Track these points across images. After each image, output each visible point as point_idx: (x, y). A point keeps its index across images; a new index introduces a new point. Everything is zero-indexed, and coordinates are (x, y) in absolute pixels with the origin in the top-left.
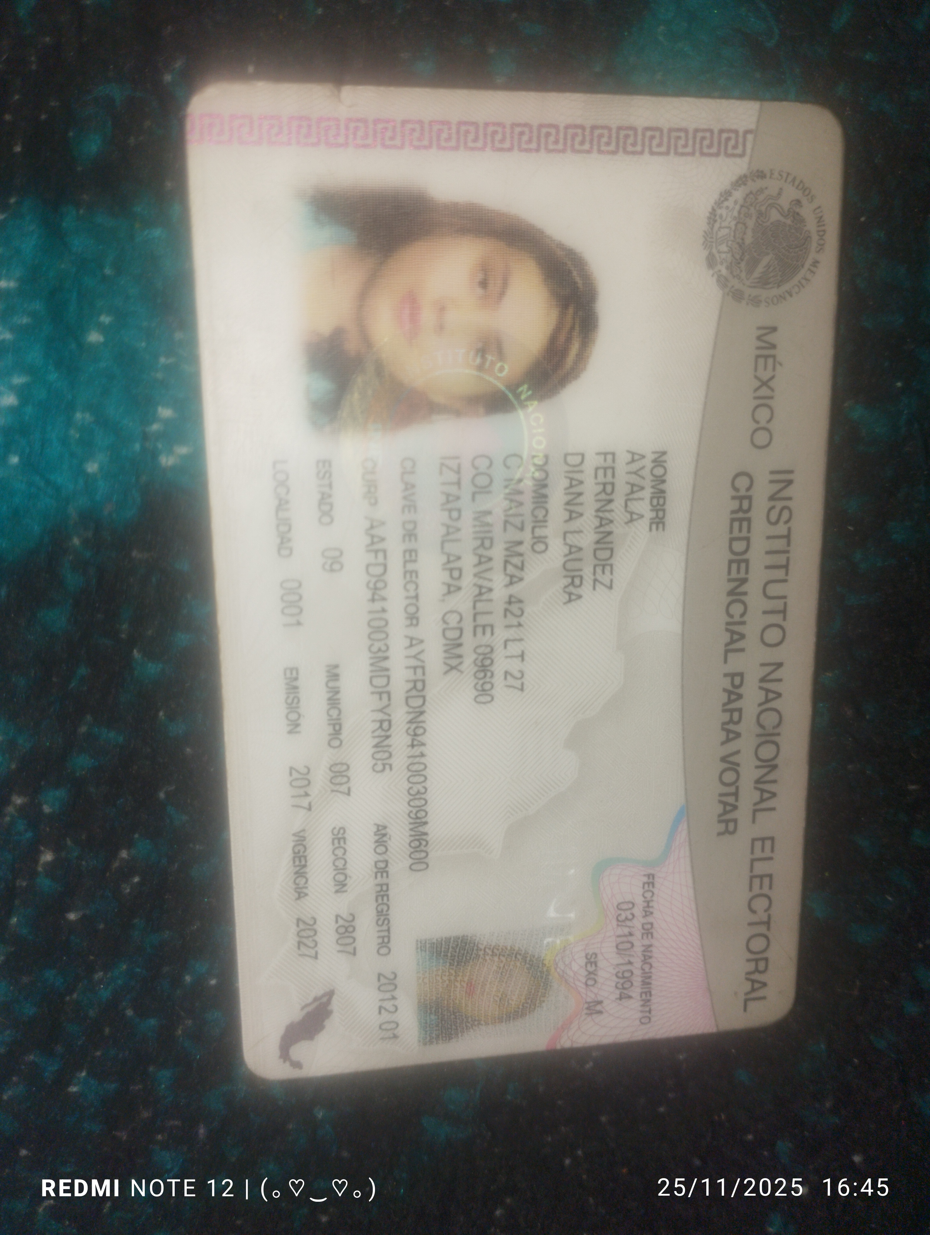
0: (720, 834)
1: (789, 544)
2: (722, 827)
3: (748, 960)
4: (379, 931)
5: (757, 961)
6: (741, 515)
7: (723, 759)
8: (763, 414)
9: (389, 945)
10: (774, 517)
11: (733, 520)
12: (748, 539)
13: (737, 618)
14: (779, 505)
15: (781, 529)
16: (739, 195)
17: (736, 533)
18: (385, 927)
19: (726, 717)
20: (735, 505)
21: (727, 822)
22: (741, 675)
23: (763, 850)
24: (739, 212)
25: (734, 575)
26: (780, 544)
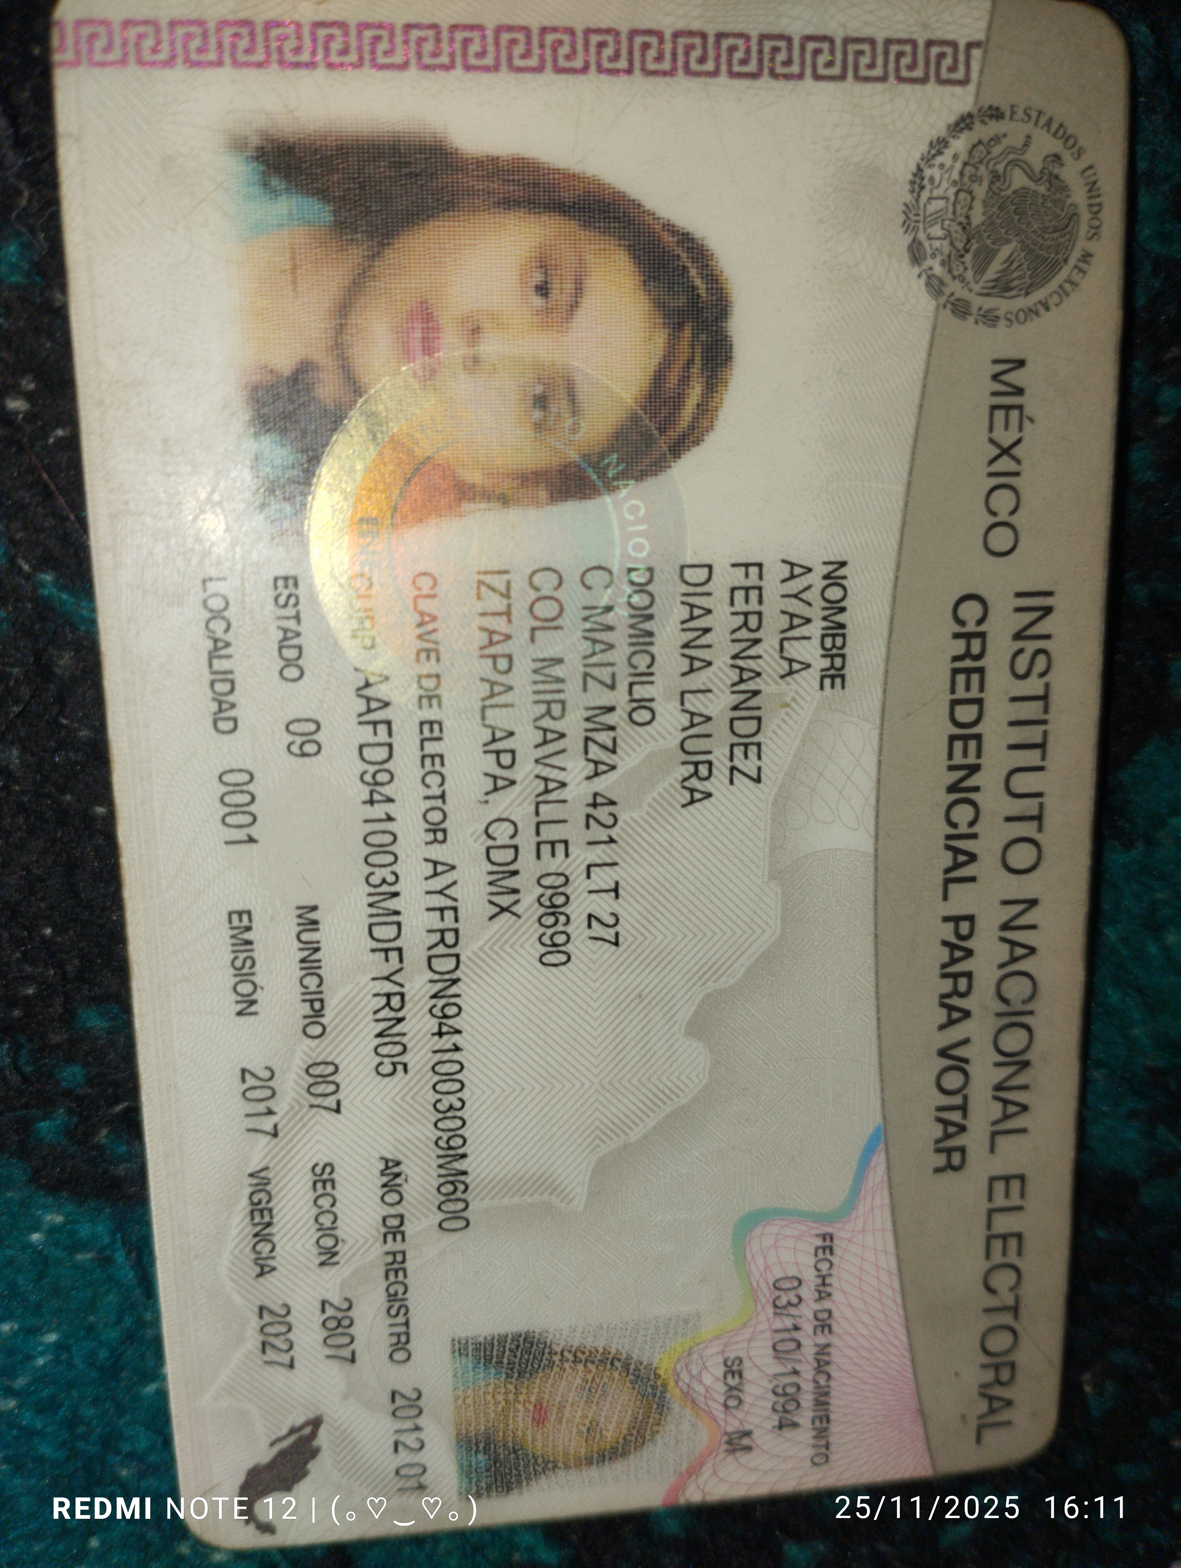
0: (938, 1170)
1: (1046, 711)
2: (941, 1160)
3: (984, 1366)
4: (391, 1325)
5: (997, 1367)
6: (968, 663)
7: (943, 1053)
8: (1003, 501)
9: (408, 1346)
10: (1022, 666)
11: (955, 672)
12: (979, 702)
13: (963, 829)
14: (1031, 646)
15: (1034, 686)
16: (960, 144)
17: (961, 694)
18: (401, 1319)
19: (947, 986)
20: (959, 647)
21: (949, 1151)
22: (971, 918)
23: (1007, 1195)
24: (962, 174)
25: (958, 759)
26: (1031, 710)
